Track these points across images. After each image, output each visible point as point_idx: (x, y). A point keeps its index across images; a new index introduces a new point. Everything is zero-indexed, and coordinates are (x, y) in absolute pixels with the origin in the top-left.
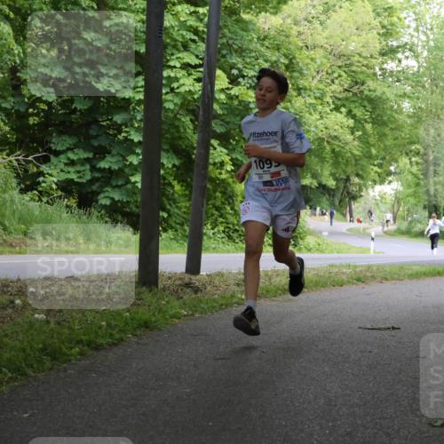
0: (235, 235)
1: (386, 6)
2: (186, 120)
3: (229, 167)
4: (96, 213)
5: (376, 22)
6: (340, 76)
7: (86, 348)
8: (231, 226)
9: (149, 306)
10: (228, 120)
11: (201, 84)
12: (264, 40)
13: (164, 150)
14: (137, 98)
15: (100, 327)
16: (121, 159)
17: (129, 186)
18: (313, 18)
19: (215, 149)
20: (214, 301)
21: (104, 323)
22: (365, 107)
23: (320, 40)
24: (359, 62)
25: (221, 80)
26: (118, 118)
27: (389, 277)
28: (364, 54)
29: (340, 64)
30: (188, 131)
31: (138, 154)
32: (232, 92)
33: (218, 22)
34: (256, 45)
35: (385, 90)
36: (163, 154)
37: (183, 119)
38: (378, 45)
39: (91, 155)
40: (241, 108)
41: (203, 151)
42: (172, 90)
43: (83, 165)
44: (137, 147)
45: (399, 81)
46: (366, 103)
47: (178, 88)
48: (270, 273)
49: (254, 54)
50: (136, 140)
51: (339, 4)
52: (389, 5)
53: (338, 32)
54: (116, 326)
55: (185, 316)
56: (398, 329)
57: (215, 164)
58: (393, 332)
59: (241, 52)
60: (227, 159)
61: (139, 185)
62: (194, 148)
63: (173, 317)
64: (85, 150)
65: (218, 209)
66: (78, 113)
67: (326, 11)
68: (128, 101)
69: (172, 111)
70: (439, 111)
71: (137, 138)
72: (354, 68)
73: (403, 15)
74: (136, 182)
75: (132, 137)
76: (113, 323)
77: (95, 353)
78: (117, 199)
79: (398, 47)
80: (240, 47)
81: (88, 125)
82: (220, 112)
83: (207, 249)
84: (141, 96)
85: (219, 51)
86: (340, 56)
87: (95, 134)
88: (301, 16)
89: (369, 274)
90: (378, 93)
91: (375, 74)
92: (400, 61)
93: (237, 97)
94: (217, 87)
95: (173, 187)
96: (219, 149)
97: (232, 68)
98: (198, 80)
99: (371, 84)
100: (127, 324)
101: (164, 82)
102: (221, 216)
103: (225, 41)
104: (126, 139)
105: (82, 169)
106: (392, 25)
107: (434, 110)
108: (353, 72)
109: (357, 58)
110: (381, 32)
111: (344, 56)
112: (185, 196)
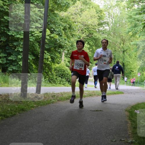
0: (52, 81)
1: (100, 10)
2: (37, 44)
3: (50, 60)
4: (7, 74)
5: (96, 15)
6: (85, 31)
7: (3, 117)
8: (50, 78)
9: (24, 104)
10: (50, 45)
11: (41, 33)
12: (62, 19)
13: (29, 54)
14: (21, 37)
15: (8, 110)
16: (16, 57)
17: (18, 65)
18: (77, 13)
19: (46, 54)
20: (45, 102)
21: (9, 109)
22: (93, 41)
23: (79, 20)
24: (91, 27)
25: (48, 32)
26: (15, 44)
27: (99, 95)
28: (93, 25)
29: (85, 28)
30: (37, 48)
31: (21, 55)
32: (51, 36)
33: (47, 14)
34: (59, 21)
35: (99, 36)
36: (29, 55)
37: (36, 44)
38: (97, 22)
39: (6, 55)
40: (54, 41)
41: (42, 55)
42: (32, 35)
43: (3, 58)
44: (21, 53)
45: (103, 33)
46: (93, 40)
47: (34, 34)
48: (62, 93)
49: (58, 24)
50: (21, 51)
51: (85, 9)
52: (101, 10)
53: (85, 18)
54: (13, 110)
55: (35, 107)
56: (102, 111)
57: (46, 58)
58: (101, 112)
59: (54, 23)
60: (49, 57)
61: (21, 65)
62: (39, 54)
63: (32, 107)
64: (4, 54)
65: (46, 73)
66: (2, 42)
67: (81, 11)
68: (18, 38)
69: (32, 42)
70: (116, 43)
71: (21, 50)
72: (90, 29)
73: (105, 13)
74: (20, 64)
75: (19, 50)
76: (12, 109)
77: (6, 118)
78: (14, 69)
79: (103, 23)
80: (54, 22)
81: (5, 46)
82: (47, 42)
83: (43, 86)
84: (22, 37)
85: (48, 23)
86: (86, 25)
87: (8, 49)
88: (73, 13)
89: (93, 94)
90: (97, 37)
91: (96, 31)
92: (104, 27)
93: (53, 37)
94: (47, 34)
95: (32, 66)
96: (47, 54)
97: (52, 28)
98: (41, 32)
99: (95, 34)
100: (16, 109)
101: (30, 32)
102: (47, 75)
103: (49, 19)
104: (18, 50)
105: (3, 59)
106: (102, 16)
107: (114, 42)
108: (89, 30)
109: (91, 26)
110: (98, 18)
111: (87, 25)
112: (36, 69)
